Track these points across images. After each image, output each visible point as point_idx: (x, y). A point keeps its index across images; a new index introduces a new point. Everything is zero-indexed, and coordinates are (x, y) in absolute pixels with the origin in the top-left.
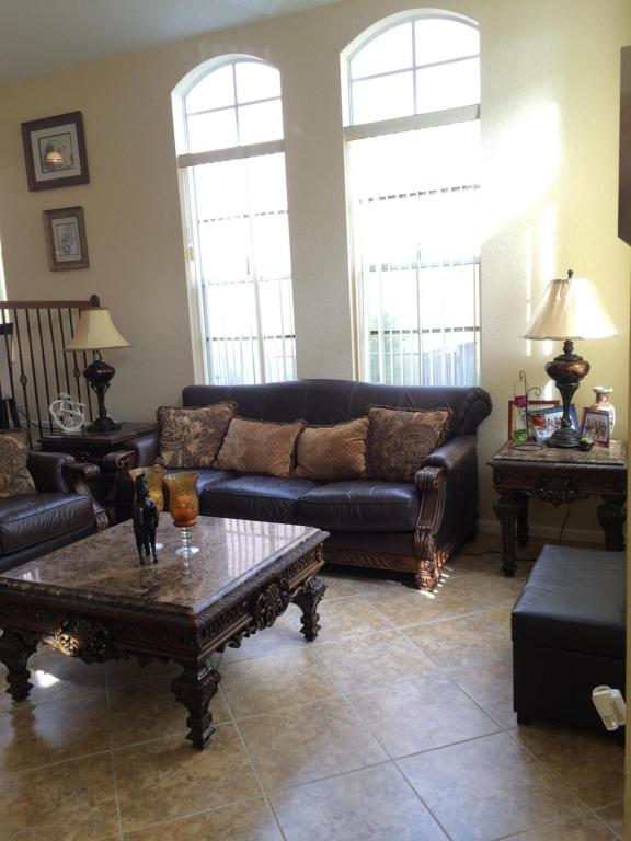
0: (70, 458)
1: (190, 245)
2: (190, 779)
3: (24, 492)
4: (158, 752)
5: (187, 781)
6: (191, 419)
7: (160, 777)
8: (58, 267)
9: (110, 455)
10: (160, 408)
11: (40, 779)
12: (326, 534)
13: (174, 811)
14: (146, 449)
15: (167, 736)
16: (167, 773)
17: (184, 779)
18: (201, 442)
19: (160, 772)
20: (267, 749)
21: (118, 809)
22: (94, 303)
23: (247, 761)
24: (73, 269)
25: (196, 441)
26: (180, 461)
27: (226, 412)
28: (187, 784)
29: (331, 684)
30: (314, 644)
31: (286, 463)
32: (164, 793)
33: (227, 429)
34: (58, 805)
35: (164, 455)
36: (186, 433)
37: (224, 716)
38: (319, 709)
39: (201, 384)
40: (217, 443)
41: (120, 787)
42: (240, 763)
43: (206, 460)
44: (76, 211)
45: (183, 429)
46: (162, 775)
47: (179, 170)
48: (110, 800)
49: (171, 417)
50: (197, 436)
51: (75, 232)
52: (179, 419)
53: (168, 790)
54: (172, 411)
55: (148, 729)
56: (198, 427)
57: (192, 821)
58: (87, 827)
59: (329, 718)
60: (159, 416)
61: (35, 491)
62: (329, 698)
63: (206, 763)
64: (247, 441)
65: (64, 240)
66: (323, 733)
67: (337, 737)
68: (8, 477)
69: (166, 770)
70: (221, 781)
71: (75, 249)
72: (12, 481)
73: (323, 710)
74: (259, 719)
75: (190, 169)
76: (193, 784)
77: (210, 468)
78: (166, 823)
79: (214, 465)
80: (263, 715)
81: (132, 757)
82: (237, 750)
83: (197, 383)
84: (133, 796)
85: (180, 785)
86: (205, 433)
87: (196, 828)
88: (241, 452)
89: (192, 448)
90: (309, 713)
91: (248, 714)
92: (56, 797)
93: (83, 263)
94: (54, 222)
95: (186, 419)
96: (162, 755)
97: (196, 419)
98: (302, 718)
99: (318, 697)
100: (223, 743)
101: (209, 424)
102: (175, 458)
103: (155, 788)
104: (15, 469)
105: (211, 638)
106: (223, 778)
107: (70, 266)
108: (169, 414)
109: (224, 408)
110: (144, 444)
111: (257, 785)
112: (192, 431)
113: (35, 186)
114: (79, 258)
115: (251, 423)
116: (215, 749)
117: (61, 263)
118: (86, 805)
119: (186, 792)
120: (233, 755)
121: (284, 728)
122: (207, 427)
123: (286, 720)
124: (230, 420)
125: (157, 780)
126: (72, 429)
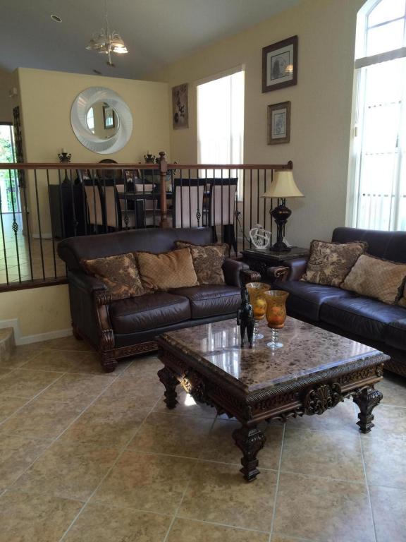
0: (247, 267)
1: (356, 126)
2: (231, 499)
3: (217, 283)
4: (223, 472)
5: (228, 500)
6: (332, 251)
7: (215, 489)
8: (273, 142)
9: (273, 268)
10: (314, 241)
11: (153, 461)
12: (387, 357)
13: (211, 516)
14: (297, 267)
15: (233, 464)
16: (221, 489)
17: (227, 497)
18: (335, 268)
19: (217, 486)
20: (290, 501)
21: (182, 499)
22: (289, 166)
23: (272, 504)
24: (280, 143)
25: (332, 267)
26: (318, 279)
27: (358, 249)
28: (227, 502)
29: (362, 471)
30: (365, 436)
31: (394, 294)
32: (211, 501)
33: (356, 261)
34: (154, 482)
35: (308, 273)
36: (326, 260)
37: (274, 465)
38: (343, 487)
39: (350, 227)
40: (345, 271)
41: (190, 486)
42: (267, 503)
43: (336, 281)
44: (286, 105)
45: (325, 257)
46: (217, 489)
47: (355, 70)
48: (180, 491)
49: (319, 248)
50: (333, 263)
51: (284, 119)
52: (323, 250)
53: (215, 500)
54: (321, 244)
55: (226, 454)
56: (335, 257)
57: (217, 528)
58: (160, 503)
59: (346, 497)
60: (312, 246)
61: (224, 284)
62: (354, 482)
63: (247, 493)
64: (366, 272)
65: (278, 125)
66: (336, 507)
67: (345, 514)
68: (209, 273)
69: (221, 486)
70: (249, 509)
71: (283, 130)
72: (211, 275)
73: (345, 489)
74: (296, 476)
75: (363, 69)
76: (232, 503)
77: (338, 288)
78: (202, 522)
79: (341, 286)
80: (300, 475)
81: (207, 469)
82: (270, 493)
83: (347, 226)
84: (194, 495)
85: (224, 501)
86: (338, 262)
87: (217, 534)
88: (360, 280)
89: (328, 271)
90: (334, 487)
91: (291, 470)
92: (155, 477)
93: (286, 140)
94: (274, 112)
95: (328, 251)
96: (224, 474)
97: (335, 251)
98: (327, 488)
99: (347, 478)
100: (264, 483)
101: (343, 256)
102: (315, 276)
103: (208, 496)
104: (214, 269)
105: (261, 410)
106: (251, 508)
107: (278, 142)
108: (318, 245)
109: (357, 246)
110: (297, 264)
111: (270, 524)
112: (330, 259)
113: (266, 89)
114: (285, 136)
115: (374, 260)
116: (257, 485)
117: (274, 139)
118: (167, 488)
119: (224, 507)
120: (265, 495)
121: (310, 490)
122: (341, 258)
123: (314, 485)
124: (360, 255)
125: (212, 491)
126: (260, 248)
